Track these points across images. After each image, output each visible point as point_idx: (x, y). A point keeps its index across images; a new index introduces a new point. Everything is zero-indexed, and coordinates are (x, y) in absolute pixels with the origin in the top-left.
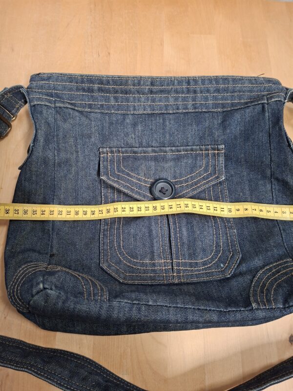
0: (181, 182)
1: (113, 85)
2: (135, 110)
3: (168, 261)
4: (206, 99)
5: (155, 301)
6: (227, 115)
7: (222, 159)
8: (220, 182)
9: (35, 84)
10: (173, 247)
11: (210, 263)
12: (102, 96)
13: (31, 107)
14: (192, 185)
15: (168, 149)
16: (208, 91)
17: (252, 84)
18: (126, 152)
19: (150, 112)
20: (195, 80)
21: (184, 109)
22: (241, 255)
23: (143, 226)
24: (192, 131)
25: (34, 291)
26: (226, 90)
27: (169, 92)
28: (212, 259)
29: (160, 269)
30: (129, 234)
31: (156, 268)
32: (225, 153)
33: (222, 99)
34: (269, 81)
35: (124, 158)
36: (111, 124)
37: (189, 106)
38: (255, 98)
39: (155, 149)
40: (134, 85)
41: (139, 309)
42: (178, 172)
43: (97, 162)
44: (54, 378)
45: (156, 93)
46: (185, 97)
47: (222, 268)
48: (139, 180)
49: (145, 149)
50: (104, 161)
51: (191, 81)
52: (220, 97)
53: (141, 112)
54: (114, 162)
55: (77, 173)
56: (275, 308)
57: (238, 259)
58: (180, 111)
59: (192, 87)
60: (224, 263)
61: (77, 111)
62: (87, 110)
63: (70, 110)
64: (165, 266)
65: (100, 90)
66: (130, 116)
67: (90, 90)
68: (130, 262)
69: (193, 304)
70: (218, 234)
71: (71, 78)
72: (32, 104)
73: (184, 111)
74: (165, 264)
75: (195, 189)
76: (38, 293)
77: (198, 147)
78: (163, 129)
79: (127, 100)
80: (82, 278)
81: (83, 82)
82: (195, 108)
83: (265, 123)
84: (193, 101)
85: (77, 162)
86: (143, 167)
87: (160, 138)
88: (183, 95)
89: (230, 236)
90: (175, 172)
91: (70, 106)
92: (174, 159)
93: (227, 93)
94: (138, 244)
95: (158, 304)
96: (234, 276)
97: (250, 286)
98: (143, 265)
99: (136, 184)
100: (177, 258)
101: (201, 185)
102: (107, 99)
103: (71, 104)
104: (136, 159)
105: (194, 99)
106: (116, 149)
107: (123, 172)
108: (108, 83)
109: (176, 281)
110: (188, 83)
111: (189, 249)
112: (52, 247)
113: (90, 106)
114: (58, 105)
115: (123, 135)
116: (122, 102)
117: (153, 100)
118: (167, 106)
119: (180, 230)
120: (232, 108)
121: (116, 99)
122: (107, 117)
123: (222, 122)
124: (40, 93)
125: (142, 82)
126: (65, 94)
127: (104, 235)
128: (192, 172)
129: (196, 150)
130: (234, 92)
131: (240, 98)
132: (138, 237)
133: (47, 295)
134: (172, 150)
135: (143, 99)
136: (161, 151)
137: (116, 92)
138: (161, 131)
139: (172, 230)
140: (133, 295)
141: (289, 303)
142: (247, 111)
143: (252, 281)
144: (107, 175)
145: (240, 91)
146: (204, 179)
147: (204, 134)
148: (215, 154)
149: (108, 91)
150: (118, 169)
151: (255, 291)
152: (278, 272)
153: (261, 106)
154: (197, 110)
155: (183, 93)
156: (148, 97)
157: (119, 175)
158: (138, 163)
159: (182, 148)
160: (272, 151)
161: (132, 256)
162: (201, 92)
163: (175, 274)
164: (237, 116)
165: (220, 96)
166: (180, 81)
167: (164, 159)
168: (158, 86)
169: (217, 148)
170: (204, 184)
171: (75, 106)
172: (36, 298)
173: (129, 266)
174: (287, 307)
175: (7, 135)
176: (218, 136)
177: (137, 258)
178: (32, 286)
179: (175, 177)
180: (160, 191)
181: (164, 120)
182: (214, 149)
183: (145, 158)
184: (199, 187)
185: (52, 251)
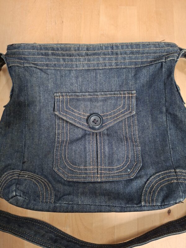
0: (107, 115)
1: (61, 51)
2: (77, 67)
3: (95, 167)
4: (124, 59)
6: (138, 70)
7: (134, 101)
8: (132, 115)
10: (99, 158)
11: (122, 169)
12: (55, 58)
13: (9, 68)
14: (114, 118)
15: (99, 93)
16: (126, 53)
17: (156, 47)
18: (72, 95)
19: (87, 68)
20: (117, 46)
21: (109, 66)
22: (142, 164)
23: (81, 145)
26: (138, 53)
27: (99, 54)
28: (123, 166)
29: (90, 172)
30: (71, 149)
31: (87, 172)
32: (136, 96)
33: (135, 59)
34: (169, 45)
35: (70, 99)
36: (62, 76)
37: (113, 64)
38: (158, 58)
39: (91, 93)
40: (75, 51)
42: (105, 108)
43: (53, 102)
44: (25, 236)
45: (90, 55)
46: (110, 58)
47: (129, 172)
48: (80, 114)
49: (83, 93)
50: (57, 102)
51: (114, 47)
52: (134, 57)
53: (81, 68)
54: (64, 102)
55: (40, 110)
56: (155, 205)
57: (139, 167)
58: (107, 67)
59: (115, 51)
60: (130, 169)
61: (38, 69)
62: (45, 68)
63: (34, 68)
65: (53, 54)
66: (74, 71)
67: (46, 55)
68: (71, 167)
70: (128, 150)
71: (33, 47)
73: (110, 67)
74: (93, 169)
75: (116, 120)
76: (12, 197)
77: (118, 92)
78: (96, 80)
79: (72, 60)
81: (41, 49)
82: (117, 65)
83: (162, 76)
84: (115, 60)
85: (40, 103)
86: (82, 106)
87: (94, 86)
88: (109, 56)
89: (136, 151)
90: (103, 109)
91: (33, 66)
92: (103, 100)
93: (139, 54)
94: (77, 156)
96: (136, 178)
97: (144, 186)
98: (79, 169)
99: (78, 117)
100: (101, 165)
101: (120, 118)
102: (58, 60)
103: (35, 64)
104: (78, 100)
105: (116, 59)
106: (65, 94)
107: (69, 109)
108: (58, 49)
109: (99, 181)
110: (112, 48)
111: (109, 159)
112: (24, 157)
113: (47, 65)
114: (25, 65)
115: (69, 84)
116: (68, 62)
117: (89, 60)
118: (98, 64)
119: (104, 148)
120: (142, 66)
121: (64, 60)
122: (59, 72)
123: (135, 75)
124: (13, 58)
125: (80, 49)
126: (30, 58)
127: (56, 150)
128: (114, 108)
129: (117, 94)
130: (143, 53)
131: (147, 58)
132: (77, 152)
134: (101, 94)
135: (82, 60)
136: (94, 95)
137: (64, 55)
138: (94, 82)
139: (99, 148)
141: (164, 203)
142: (151, 68)
143: (146, 183)
144: (59, 111)
145: (147, 53)
146: (122, 113)
147: (123, 83)
148: (129, 96)
149: (58, 55)
150: (66, 107)
151: (146, 191)
153: (160, 64)
154: (118, 67)
155: (109, 54)
156: (85, 58)
157: (67, 111)
158: (79, 103)
159: (108, 93)
160: (166, 95)
161: (73, 164)
162: (121, 54)
163: (99, 176)
164: (144, 71)
166: (107, 47)
167: (97, 100)
168: (91, 50)
169: (131, 93)
170: (122, 117)
171: (37, 65)
173: (71, 170)
174: (163, 205)
176: (132, 85)
177: (76, 165)
178: (9, 192)
179: (103, 112)
180: (93, 122)
181: (96, 74)
182: (129, 94)
183: (84, 100)
184: (118, 119)
185: (24, 159)
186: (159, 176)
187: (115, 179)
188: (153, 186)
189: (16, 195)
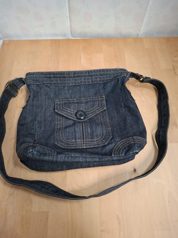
0: (88, 111)
1: (59, 75)
2: (68, 84)
3: (82, 140)
4: (96, 78)
5: (75, 155)
6: (105, 84)
7: (104, 101)
8: (104, 110)
9: (28, 76)
10: (84, 135)
11: (99, 140)
12: (55, 80)
13: (27, 85)
14: (93, 112)
15: (82, 99)
16: (97, 75)
17: (114, 71)
18: (66, 101)
19: (74, 85)
20: (91, 71)
21: (88, 83)
22: (112, 137)
23: (72, 128)
24: (92, 91)
25: (28, 152)
26: (104, 74)
27: (81, 76)
28: (100, 139)
29: (79, 143)
30: (66, 131)
31: (77, 143)
32: (106, 99)
33: (103, 78)
34: (121, 69)
35: (65, 103)
36: (59, 90)
37: (90, 82)
38: (115, 77)
39: (78, 99)
40: (67, 74)
41: (68, 158)
42: (87, 107)
43: (54, 106)
45: (76, 77)
46: (88, 78)
47: (104, 142)
48: (71, 111)
49: (73, 99)
50: (56, 105)
53: (71, 85)
54: (60, 105)
55: (45, 110)
56: (121, 156)
57: (110, 138)
59: (90, 74)
60: (105, 140)
61: (45, 85)
63: (42, 85)
64: (81, 142)
65: (54, 77)
66: (66, 87)
67: (50, 78)
68: (67, 141)
69: (89, 155)
70: (103, 130)
71: (42, 73)
72: (27, 84)
75: (94, 113)
76: (30, 153)
77: (95, 97)
79: (65, 80)
80: (47, 148)
81: (47, 75)
83: (119, 85)
85: (46, 105)
86: (72, 106)
87: (79, 94)
89: (108, 130)
90: (86, 107)
92: (85, 103)
93: (105, 76)
94: (70, 135)
95: (76, 156)
96: (108, 144)
97: (114, 148)
98: (72, 142)
99: (70, 113)
100: (86, 139)
101: (97, 112)
102: (57, 81)
104: (69, 103)
105: (92, 79)
106: (61, 100)
107: (64, 108)
108: (57, 74)
109: (85, 148)
110: (89, 72)
111: (91, 136)
112: (35, 137)
113: (50, 84)
114: (37, 83)
115: (64, 94)
116: (63, 81)
117: (76, 80)
118: (81, 82)
119: (87, 129)
120: (107, 81)
121: (60, 80)
122: (57, 87)
123: (103, 87)
124: (30, 80)
125: (70, 73)
126: (40, 80)
127: (56, 133)
128: (93, 107)
129: (94, 99)
130: (107, 75)
131: (110, 77)
132: (70, 132)
133: (33, 153)
134: (84, 99)
135: (71, 80)
136: (80, 100)
137: (60, 78)
138: (79, 92)
139: (84, 129)
140: (66, 153)
142: (112, 82)
143: (115, 146)
144: (58, 110)
145: (110, 75)
146: (98, 109)
147: (97, 92)
149: (57, 77)
150: (62, 107)
151: (115, 150)
152: (125, 143)
153: (117, 79)
154: (93, 83)
155: (87, 76)
156: (73, 79)
157: (62, 110)
158: (70, 105)
159: (88, 98)
161: (68, 139)
162: (94, 76)
163: (85, 145)
164: (109, 84)
165: (102, 77)
166: (85, 72)
167: (81, 103)
168: (77, 74)
172: (29, 154)
175: (17, 96)
176: (102, 92)
177: (69, 140)
178: (27, 150)
179: (86, 110)
180: (80, 115)
182: (101, 98)
183: (73, 103)
184: (96, 113)
185: (35, 139)
186: (123, 141)
187: (95, 146)
188: (119, 147)
189: (32, 151)
